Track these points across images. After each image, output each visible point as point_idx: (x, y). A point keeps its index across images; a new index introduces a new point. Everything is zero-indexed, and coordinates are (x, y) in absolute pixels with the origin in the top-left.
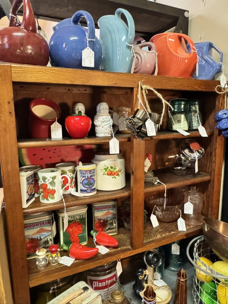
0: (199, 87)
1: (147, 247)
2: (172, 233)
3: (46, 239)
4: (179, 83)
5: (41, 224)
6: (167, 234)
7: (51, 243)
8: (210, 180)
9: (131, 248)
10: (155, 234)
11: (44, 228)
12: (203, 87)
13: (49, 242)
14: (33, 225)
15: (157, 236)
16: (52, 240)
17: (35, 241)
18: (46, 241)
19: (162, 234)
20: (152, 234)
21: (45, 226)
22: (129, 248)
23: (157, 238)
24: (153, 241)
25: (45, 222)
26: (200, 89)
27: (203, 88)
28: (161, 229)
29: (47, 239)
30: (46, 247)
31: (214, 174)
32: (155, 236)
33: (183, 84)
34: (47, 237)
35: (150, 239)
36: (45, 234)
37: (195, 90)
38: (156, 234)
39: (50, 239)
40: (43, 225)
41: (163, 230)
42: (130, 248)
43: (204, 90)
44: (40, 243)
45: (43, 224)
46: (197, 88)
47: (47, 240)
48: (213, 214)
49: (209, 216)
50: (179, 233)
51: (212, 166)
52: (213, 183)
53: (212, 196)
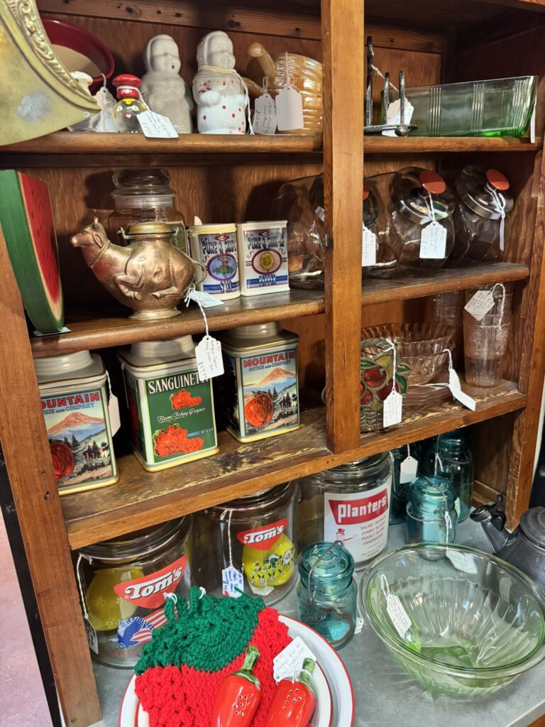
2: (430, 415)
3: (91, 444)
5: (74, 400)
6: (417, 418)
7: (106, 455)
8: (529, 277)
11: (83, 413)
13: (101, 451)
14: (48, 401)
16: (107, 448)
17: (58, 449)
18: (91, 447)
21: (84, 407)
25: (83, 396)
29: (95, 443)
30: (94, 465)
31: (540, 257)
34: (93, 439)
36: (86, 430)
39: (103, 445)
40: (79, 403)
44: (75, 455)
45: (79, 400)
47: (95, 448)
48: (531, 367)
49: (521, 373)
50: (448, 415)
51: (536, 235)
52: (535, 283)
53: (532, 319)
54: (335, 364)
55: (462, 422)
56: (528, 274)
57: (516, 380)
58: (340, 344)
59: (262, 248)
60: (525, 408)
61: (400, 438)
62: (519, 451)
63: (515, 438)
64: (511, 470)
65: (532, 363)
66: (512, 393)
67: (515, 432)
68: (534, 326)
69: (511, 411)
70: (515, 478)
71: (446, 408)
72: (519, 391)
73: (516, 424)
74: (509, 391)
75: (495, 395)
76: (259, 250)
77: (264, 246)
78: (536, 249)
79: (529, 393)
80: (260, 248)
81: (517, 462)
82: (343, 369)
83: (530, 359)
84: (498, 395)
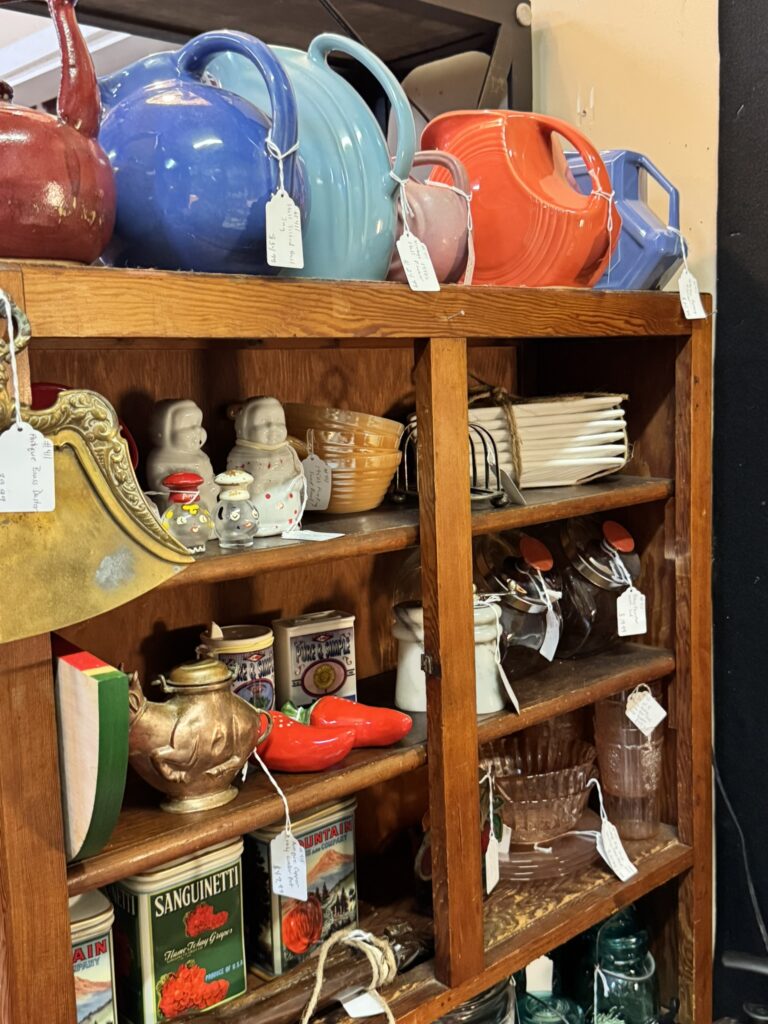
0: (627, 322)
1: (495, 968)
2: (567, 899)
4: (567, 311)
6: (551, 907)
8: (675, 671)
9: (440, 984)
10: (508, 917)
12: (638, 321)
15: (517, 923)
19: (534, 911)
20: (495, 920)
22: (431, 987)
23: (519, 928)
24: (508, 941)
26: (629, 331)
27: (639, 326)
28: (518, 893)
31: (688, 644)
32: (509, 924)
33: (578, 315)
35: (495, 938)
37: (614, 334)
38: (509, 914)
41: (527, 895)
42: (436, 984)
43: (642, 332)
46: (621, 324)
48: (694, 803)
49: (680, 813)
50: (592, 895)
51: (678, 613)
52: (686, 679)
53: (686, 733)
54: (448, 844)
55: (613, 905)
56: (673, 667)
57: (675, 823)
58: (454, 813)
59: (317, 659)
60: (692, 867)
61: (535, 946)
62: (691, 937)
63: (682, 915)
64: (681, 968)
65: (694, 798)
66: (670, 845)
67: (682, 906)
68: (691, 742)
69: (674, 875)
70: (689, 982)
71: (586, 883)
72: (680, 841)
73: (681, 892)
74: (666, 843)
75: (648, 851)
76: (313, 661)
77: (321, 656)
78: (680, 632)
79: (696, 844)
80: (314, 659)
81: (689, 955)
82: (459, 850)
83: (690, 792)
84: (653, 851)
